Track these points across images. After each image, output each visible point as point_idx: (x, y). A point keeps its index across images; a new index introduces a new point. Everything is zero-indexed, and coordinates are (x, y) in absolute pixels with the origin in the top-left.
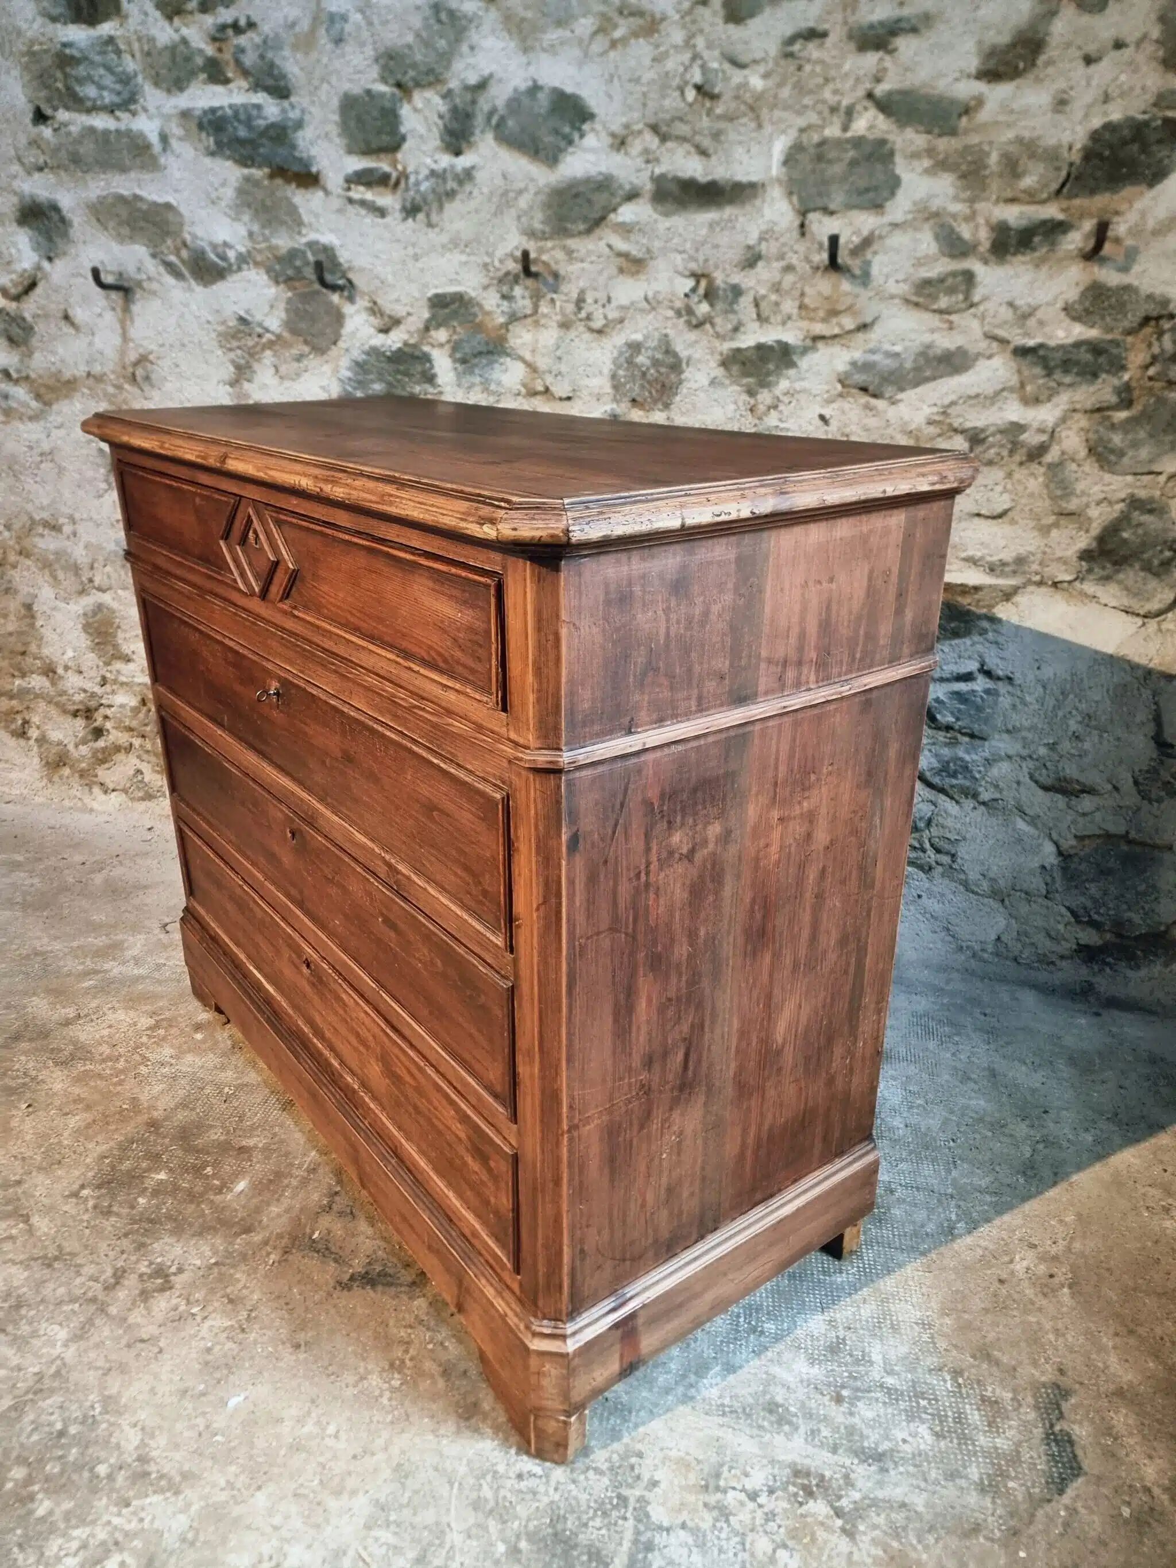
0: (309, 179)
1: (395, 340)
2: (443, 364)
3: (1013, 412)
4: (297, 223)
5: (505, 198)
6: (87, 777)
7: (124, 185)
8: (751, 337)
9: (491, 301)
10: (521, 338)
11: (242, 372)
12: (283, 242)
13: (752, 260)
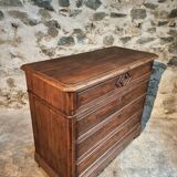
0: (52, 10)
1: (68, 35)
2: (75, 39)
3: (159, 46)
4: (50, 17)
5: (87, 14)
6: (7, 106)
7: (16, 9)
8: (124, 36)
9: (84, 30)
10: (89, 35)
11: (39, 40)
12: (47, 20)
13: (125, 25)
